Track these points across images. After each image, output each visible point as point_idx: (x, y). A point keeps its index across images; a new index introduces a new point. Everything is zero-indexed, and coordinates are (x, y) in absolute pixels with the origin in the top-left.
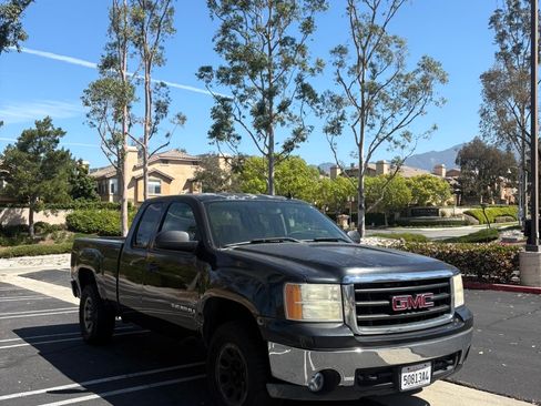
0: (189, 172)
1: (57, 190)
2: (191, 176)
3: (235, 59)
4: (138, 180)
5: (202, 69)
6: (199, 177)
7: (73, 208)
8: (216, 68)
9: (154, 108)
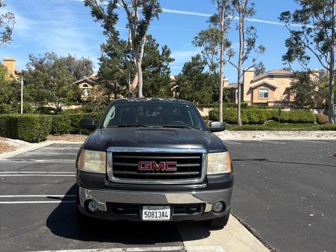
0: (287, 83)
1: (203, 97)
2: (289, 86)
3: (307, 4)
4: (253, 89)
5: (283, 14)
6: (294, 86)
7: (213, 107)
8: (292, 12)
9: (246, 44)
